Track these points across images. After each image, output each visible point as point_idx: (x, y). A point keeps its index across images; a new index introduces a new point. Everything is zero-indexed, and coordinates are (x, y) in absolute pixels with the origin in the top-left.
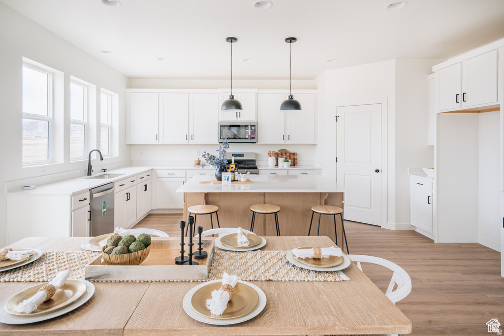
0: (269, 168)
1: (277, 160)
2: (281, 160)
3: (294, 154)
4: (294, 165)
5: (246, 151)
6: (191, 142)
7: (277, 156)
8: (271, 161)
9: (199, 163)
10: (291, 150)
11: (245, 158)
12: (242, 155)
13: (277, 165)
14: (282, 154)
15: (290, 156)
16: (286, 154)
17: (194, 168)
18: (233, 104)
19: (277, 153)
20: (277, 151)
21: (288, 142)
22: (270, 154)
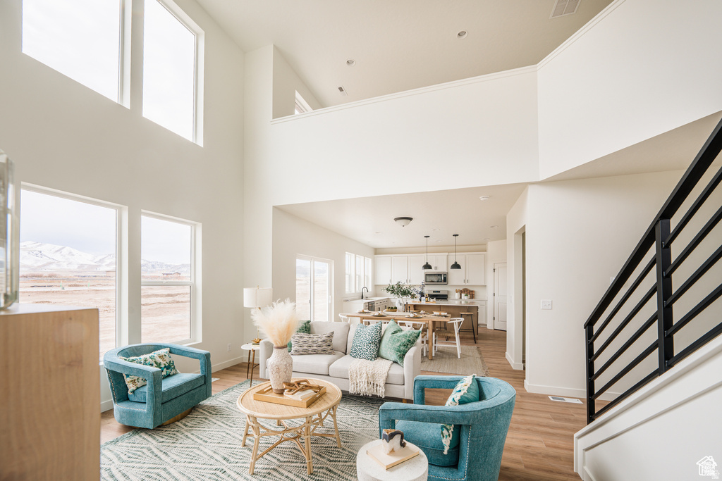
1: (461, 295)
2: (463, 294)
3: (472, 291)
4: (472, 298)
5: (442, 289)
7: (461, 292)
8: (457, 295)
10: (471, 289)
11: (441, 293)
12: (439, 292)
13: (461, 298)
14: (464, 291)
15: (470, 293)
16: (467, 291)
18: (427, 266)
20: (461, 289)
21: (467, 284)
22: (457, 291)
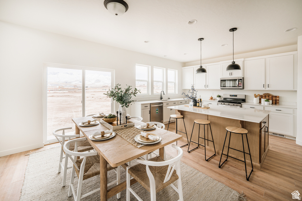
0: (254, 104)
2: (263, 100)
3: (276, 97)
4: (276, 104)
6: (207, 88)
9: (212, 98)
10: (274, 94)
11: (238, 97)
12: (236, 96)
13: (260, 102)
14: (265, 96)
15: (272, 98)
16: (269, 96)
17: (210, 101)
19: (262, 96)
20: (261, 94)
21: (267, 89)
22: (256, 96)
